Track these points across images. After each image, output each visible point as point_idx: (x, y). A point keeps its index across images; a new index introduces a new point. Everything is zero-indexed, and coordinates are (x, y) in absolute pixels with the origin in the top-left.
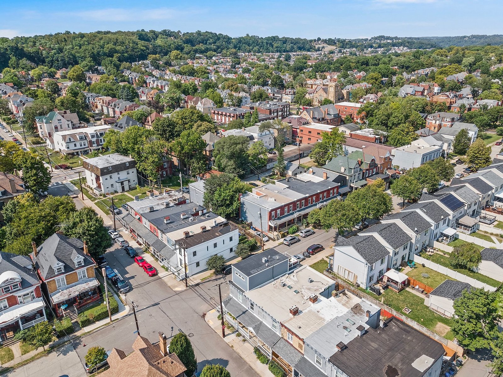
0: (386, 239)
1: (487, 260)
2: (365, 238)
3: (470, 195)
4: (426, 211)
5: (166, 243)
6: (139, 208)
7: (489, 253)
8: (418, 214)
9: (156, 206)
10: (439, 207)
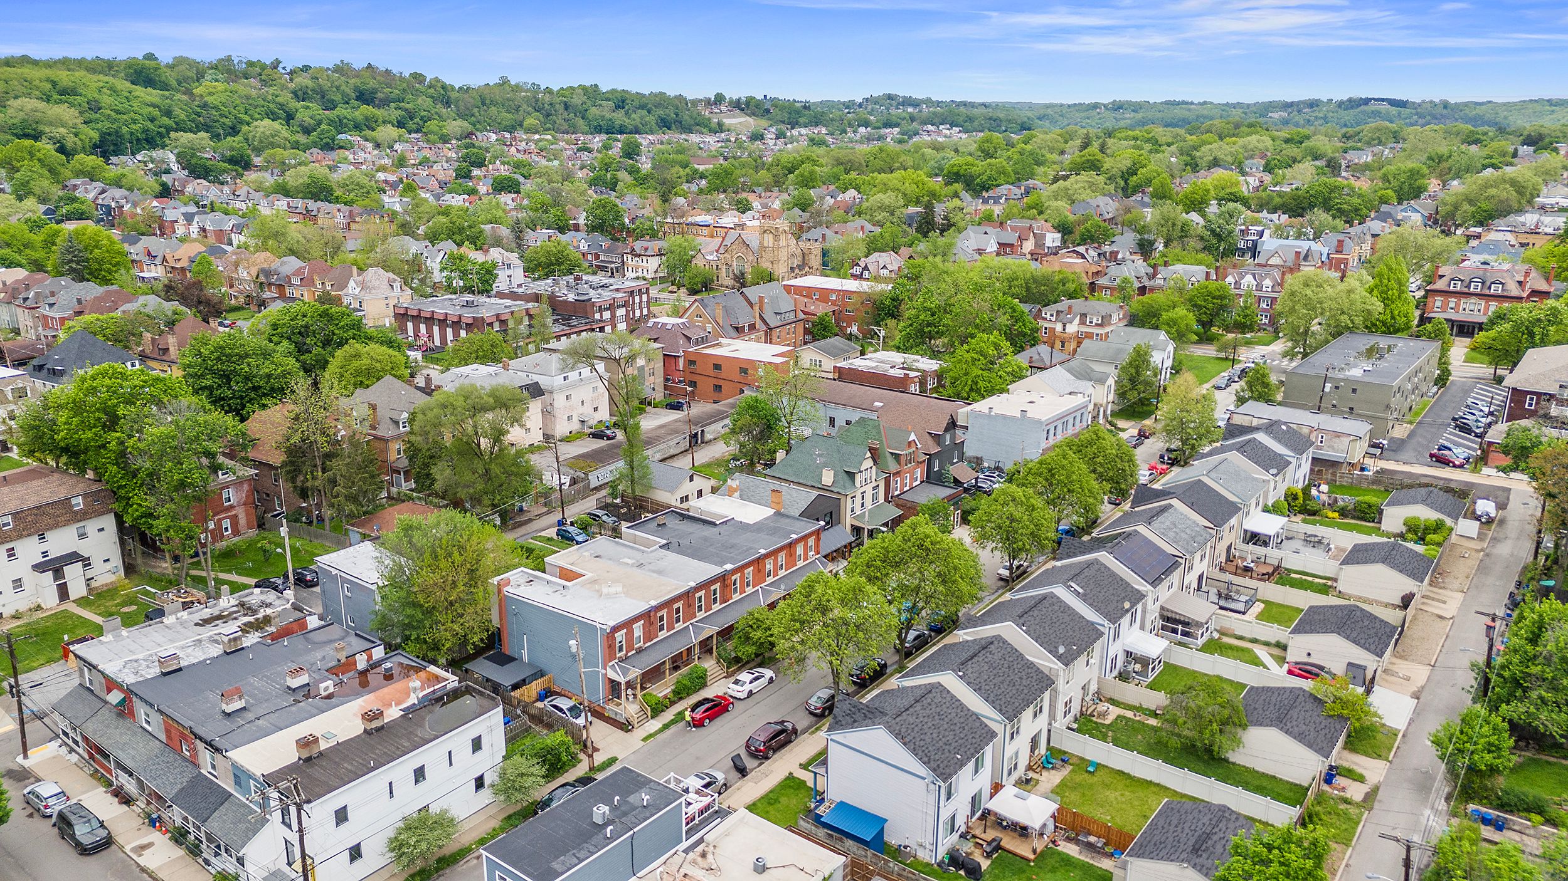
0: (980, 689)
1: (1261, 725)
2: (919, 693)
3: (1188, 531)
4: (1081, 590)
5: (228, 786)
6: (121, 662)
7: (1261, 701)
8: (1062, 601)
9: (190, 650)
10: (1113, 575)
